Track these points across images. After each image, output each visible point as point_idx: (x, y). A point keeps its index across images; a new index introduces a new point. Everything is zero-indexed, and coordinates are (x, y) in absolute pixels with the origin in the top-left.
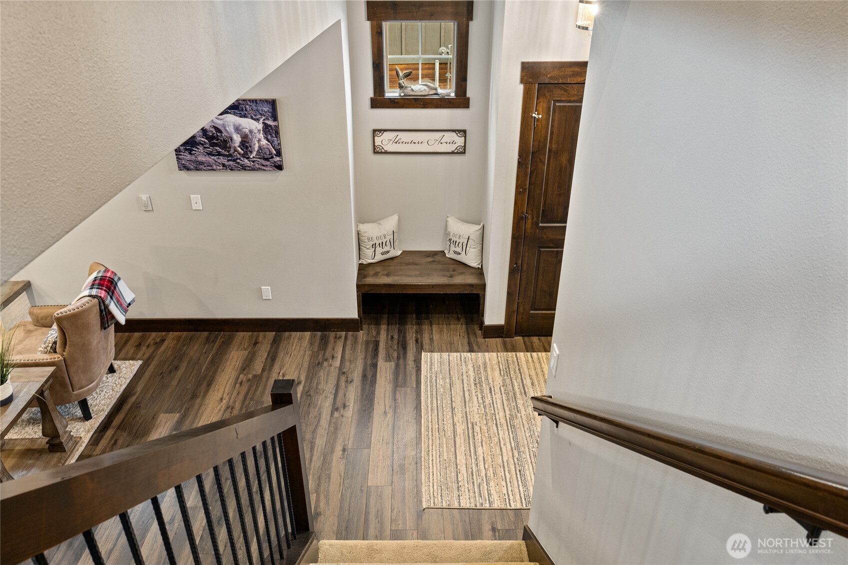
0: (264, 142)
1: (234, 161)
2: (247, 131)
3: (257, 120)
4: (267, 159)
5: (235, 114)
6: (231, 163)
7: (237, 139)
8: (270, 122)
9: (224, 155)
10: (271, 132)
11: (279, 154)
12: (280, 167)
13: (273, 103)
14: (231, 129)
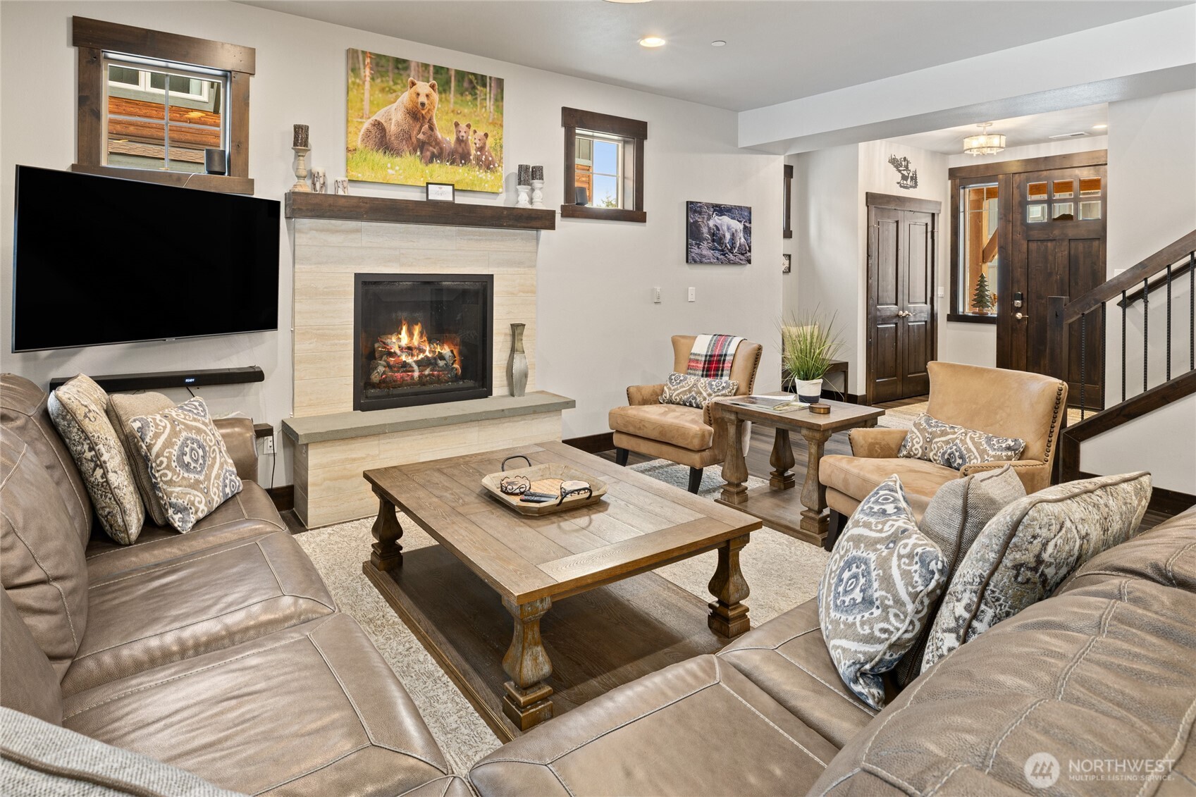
0: (743, 240)
1: (724, 255)
2: (734, 230)
3: (740, 222)
4: (743, 254)
5: (729, 216)
6: (722, 257)
7: (728, 236)
8: (747, 225)
9: (719, 250)
10: (747, 231)
11: (750, 251)
12: (749, 261)
13: (749, 209)
14: (725, 228)
